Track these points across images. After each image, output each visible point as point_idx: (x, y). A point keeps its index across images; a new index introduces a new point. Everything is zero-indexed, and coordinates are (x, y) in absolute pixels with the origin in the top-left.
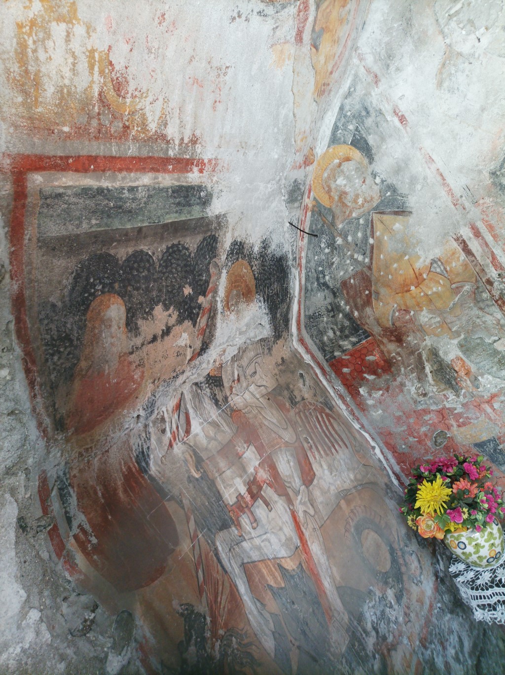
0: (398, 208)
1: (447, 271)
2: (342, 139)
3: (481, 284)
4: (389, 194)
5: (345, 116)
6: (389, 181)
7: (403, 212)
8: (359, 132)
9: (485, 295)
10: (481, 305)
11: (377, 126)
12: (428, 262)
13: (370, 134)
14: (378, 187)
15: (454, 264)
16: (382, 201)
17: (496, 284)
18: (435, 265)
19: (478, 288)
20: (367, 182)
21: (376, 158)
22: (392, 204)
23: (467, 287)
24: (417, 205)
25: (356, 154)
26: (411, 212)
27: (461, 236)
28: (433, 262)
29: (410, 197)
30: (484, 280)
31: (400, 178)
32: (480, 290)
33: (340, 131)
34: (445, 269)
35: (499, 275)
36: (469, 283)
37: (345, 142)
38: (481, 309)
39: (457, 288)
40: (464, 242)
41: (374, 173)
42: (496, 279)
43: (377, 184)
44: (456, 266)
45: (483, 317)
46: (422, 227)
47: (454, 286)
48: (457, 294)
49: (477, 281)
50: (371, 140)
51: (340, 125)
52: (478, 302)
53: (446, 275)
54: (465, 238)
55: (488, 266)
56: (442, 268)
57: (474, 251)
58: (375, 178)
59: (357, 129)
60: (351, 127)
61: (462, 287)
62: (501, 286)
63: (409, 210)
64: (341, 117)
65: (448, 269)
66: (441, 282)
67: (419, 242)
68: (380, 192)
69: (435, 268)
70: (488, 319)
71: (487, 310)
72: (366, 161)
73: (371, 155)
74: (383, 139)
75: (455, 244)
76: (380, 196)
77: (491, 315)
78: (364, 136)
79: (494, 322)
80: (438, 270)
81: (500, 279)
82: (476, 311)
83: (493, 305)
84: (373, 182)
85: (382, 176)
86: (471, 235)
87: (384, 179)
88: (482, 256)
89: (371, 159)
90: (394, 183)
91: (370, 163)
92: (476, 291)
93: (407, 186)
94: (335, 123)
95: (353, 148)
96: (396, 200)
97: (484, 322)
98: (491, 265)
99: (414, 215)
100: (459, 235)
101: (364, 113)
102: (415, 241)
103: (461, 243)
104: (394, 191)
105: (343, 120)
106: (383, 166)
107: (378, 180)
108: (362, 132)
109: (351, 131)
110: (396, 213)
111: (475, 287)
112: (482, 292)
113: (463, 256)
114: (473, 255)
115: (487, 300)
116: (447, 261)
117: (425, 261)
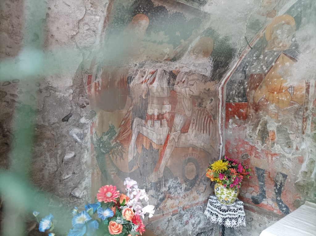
0: (293, 56)
1: (293, 94)
2: (292, 13)
3: (303, 108)
4: (294, 48)
5: (300, 3)
6: (298, 42)
7: (294, 59)
8: (301, 13)
9: (301, 113)
10: (297, 116)
11: (310, 15)
12: (289, 85)
13: (305, 17)
14: (292, 42)
15: (298, 93)
16: (289, 50)
17: (309, 111)
18: (290, 89)
19: (300, 108)
20: (289, 38)
21: (300, 29)
22: (292, 53)
23: (296, 106)
24: (302, 59)
25: (293, 23)
26: (297, 61)
27: (310, 83)
28: (291, 87)
29: (301, 54)
30: (305, 107)
31: (303, 43)
32: (301, 110)
33: (294, 9)
34: (293, 93)
35: (313, 108)
36: (298, 104)
37: (292, 15)
38: (295, 117)
39: (292, 103)
40: (309, 86)
41: (295, 35)
42: (310, 109)
43: (292, 41)
44: (298, 94)
45: (294, 121)
46: (297, 70)
47: (292, 102)
48: (290, 105)
49: (302, 105)
50: (304, 20)
51: (295, 6)
52: (296, 114)
53: (292, 96)
54: (311, 84)
55: (311, 102)
56: (292, 92)
57: (310, 92)
58: (293, 38)
59: (301, 12)
60: (299, 10)
61: (295, 104)
62: (310, 113)
63: (297, 60)
64: (298, 3)
65: (295, 93)
66: (288, 97)
67: (291, 75)
68: (291, 45)
69: (290, 90)
70: (295, 123)
71: (297, 119)
72: (295, 28)
73: (299, 27)
74: (308, 22)
75: (304, 85)
76: (290, 47)
77: (297, 122)
78: (302, 16)
79: (296, 126)
80: (290, 92)
81: (312, 110)
82: (292, 117)
83: (301, 119)
84: (291, 39)
85: (296, 39)
86: (314, 85)
87: (296, 40)
88: (312, 96)
89: (297, 29)
90: (299, 44)
91: (296, 30)
92: (298, 109)
93: (304, 48)
94: (294, 5)
95: (294, 20)
96: (295, 52)
97: (292, 123)
98: (312, 102)
99: (297, 63)
100: (309, 82)
101: (309, 6)
102: (290, 74)
103: (307, 86)
104: (297, 48)
105: (298, 5)
106: (300, 34)
107: (294, 40)
108: (302, 14)
109: (298, 11)
110: (291, 58)
111: (299, 107)
112: (301, 111)
113: (304, 92)
114: (308, 94)
115: (300, 115)
116: (296, 90)
117: (288, 85)
